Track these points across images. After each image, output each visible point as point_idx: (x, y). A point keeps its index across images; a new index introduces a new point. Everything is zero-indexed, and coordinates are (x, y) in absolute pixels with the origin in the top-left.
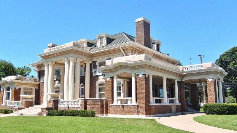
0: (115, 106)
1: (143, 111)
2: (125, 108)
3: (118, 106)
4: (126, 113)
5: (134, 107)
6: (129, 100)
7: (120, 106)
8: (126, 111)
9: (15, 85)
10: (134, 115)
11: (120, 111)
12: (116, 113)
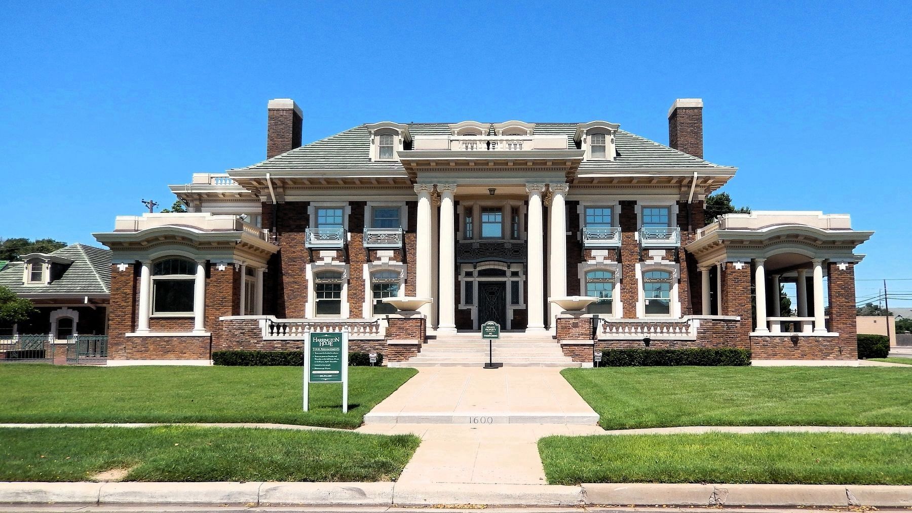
0: (768, 339)
1: (851, 349)
2: (801, 343)
3: (778, 339)
4: (803, 356)
5: (829, 341)
6: (807, 323)
7: (786, 339)
8: (802, 351)
9: (235, 252)
10: (829, 359)
11: (785, 352)
12: (774, 356)
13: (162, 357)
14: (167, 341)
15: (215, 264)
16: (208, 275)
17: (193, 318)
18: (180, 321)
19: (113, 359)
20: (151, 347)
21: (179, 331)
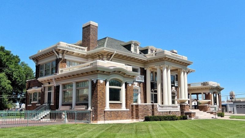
13: (116, 119)
14: (117, 113)
15: (128, 84)
16: (126, 87)
17: (121, 104)
18: (117, 105)
19: (99, 120)
20: (113, 115)
21: (117, 109)
